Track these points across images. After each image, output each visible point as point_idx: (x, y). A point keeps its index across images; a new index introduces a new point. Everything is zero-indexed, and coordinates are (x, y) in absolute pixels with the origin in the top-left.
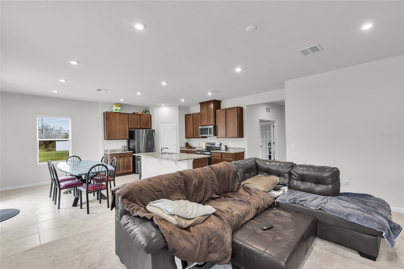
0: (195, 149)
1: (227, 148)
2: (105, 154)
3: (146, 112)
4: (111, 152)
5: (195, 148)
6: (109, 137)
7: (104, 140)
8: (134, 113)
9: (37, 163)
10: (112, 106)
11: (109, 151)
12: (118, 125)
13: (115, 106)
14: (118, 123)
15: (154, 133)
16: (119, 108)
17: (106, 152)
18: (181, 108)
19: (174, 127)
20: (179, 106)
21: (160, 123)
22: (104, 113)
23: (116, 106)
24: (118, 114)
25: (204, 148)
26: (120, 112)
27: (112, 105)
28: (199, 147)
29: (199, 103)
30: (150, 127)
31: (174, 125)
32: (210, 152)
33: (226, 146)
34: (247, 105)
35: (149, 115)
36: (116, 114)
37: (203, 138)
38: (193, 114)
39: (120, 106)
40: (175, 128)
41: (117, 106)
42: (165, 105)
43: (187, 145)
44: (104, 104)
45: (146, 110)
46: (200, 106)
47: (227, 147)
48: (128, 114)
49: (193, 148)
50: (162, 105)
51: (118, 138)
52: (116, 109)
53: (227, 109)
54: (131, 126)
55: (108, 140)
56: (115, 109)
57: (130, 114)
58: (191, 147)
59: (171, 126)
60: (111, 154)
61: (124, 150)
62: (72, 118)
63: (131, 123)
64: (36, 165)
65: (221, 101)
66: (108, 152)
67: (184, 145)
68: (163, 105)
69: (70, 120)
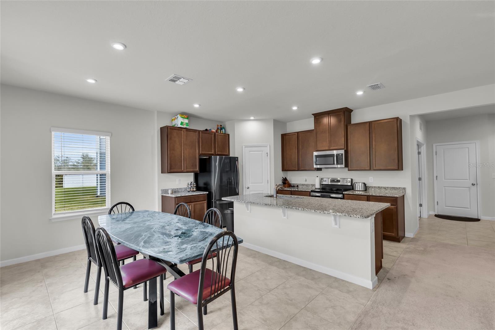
0: (298, 189)
1: (366, 188)
2: (162, 196)
3: (221, 129)
4: (172, 193)
5: (298, 186)
6: (171, 169)
7: (162, 173)
8: (206, 130)
9: (52, 215)
10: (173, 118)
11: (170, 192)
12: (184, 149)
13: (181, 117)
14: (184, 146)
15: (237, 162)
16: (186, 121)
17: (165, 193)
18: (278, 123)
19: (267, 153)
20: (274, 120)
21: (244, 147)
22: (161, 128)
23: (183, 118)
24: (183, 131)
25: (318, 186)
26: (188, 127)
27: (174, 115)
28: (304, 184)
29: (312, 114)
30: (227, 153)
31: (267, 150)
32: (342, 193)
33: (365, 184)
34: (410, 116)
35: (225, 133)
36: (182, 130)
37: (317, 170)
38: (298, 133)
39: (187, 118)
40: (269, 155)
41: (183, 116)
42: (254, 117)
43: (285, 181)
44: (161, 113)
45: (221, 126)
46: (313, 118)
47: (367, 185)
48: (199, 131)
49: (294, 186)
50: (250, 117)
51: (184, 169)
52: (182, 122)
53: (373, 122)
54: (202, 151)
55: (169, 173)
56: (180, 122)
57: (200, 131)
58: (290, 186)
59: (262, 151)
60: (177, 197)
61: (192, 190)
62: (111, 135)
63: (202, 146)
64: (51, 219)
65: (352, 111)
66: (168, 194)
67: (280, 182)
68: (252, 118)
69: (108, 138)
